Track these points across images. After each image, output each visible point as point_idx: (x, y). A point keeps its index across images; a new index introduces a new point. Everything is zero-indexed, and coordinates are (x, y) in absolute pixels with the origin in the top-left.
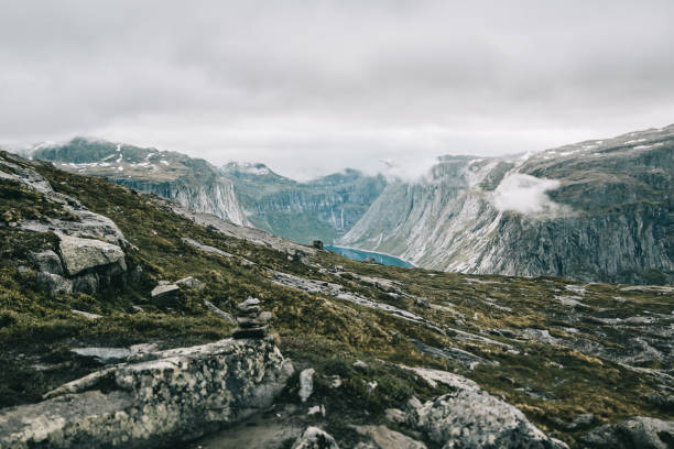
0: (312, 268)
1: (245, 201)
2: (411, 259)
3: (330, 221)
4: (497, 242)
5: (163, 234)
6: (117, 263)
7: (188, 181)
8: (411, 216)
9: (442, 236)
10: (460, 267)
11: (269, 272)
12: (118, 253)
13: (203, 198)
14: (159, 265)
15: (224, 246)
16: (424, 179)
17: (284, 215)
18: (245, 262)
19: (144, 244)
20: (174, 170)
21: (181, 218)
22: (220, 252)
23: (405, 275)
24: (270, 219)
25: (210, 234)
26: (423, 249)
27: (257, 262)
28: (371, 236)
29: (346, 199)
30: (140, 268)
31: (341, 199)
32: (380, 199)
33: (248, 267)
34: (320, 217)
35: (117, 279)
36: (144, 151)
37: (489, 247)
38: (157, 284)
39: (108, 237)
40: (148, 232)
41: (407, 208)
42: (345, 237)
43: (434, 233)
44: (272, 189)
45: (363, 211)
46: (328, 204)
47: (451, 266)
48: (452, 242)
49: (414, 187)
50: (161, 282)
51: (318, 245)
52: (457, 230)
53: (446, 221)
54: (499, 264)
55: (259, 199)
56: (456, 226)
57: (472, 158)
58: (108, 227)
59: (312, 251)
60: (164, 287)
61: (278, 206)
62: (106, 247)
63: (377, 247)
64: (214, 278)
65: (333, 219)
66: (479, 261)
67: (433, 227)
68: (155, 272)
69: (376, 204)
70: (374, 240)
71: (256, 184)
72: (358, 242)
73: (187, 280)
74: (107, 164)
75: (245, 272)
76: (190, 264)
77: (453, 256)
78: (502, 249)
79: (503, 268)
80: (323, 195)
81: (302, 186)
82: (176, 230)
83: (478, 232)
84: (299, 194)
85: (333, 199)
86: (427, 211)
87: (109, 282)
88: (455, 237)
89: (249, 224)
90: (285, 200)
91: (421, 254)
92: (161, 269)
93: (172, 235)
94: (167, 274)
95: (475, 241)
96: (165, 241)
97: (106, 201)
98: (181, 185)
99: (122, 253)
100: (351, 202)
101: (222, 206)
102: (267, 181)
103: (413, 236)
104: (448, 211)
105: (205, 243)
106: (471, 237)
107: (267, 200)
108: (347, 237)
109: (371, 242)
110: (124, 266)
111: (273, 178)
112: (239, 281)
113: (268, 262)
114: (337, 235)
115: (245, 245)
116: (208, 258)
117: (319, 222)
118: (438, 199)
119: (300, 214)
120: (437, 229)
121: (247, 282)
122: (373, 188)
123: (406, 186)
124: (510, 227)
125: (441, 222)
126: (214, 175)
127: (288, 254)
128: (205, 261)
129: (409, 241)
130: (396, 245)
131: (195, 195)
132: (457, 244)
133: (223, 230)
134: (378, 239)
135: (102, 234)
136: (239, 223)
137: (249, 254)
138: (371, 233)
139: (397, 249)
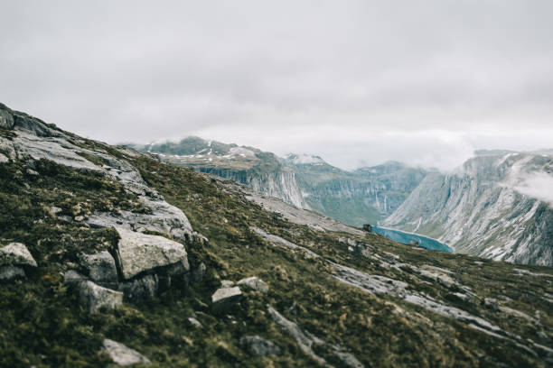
1: (303, 184)
2: (448, 242)
3: (374, 205)
4: (533, 231)
5: (233, 223)
6: (180, 262)
7: (260, 170)
8: (449, 203)
9: (478, 222)
10: (496, 254)
11: (334, 267)
12: (179, 253)
13: (271, 183)
14: (225, 258)
15: (289, 235)
16: (458, 169)
17: (335, 199)
18: (309, 255)
19: (214, 234)
20: (249, 161)
21: (252, 204)
22: (284, 241)
24: (324, 202)
25: (276, 223)
26: (460, 233)
27: (320, 254)
28: (410, 220)
29: (389, 187)
30: (203, 266)
31: (384, 187)
32: (420, 187)
33: (311, 261)
34: (366, 202)
35: (178, 279)
36: (227, 146)
37: (525, 235)
38: (219, 286)
39: (176, 232)
40: (220, 220)
41: (445, 196)
42: (387, 220)
43: (471, 219)
44: (326, 177)
45: (404, 198)
46: (373, 191)
47: (487, 250)
48: (488, 228)
49: (451, 178)
50: (224, 282)
51: (367, 228)
52: (493, 218)
53: (482, 209)
54: (536, 251)
55: (315, 185)
56: (492, 213)
57: (507, 152)
58: (177, 220)
59: (363, 234)
60: (227, 291)
61: (330, 191)
62: (166, 244)
63: (416, 228)
64: (279, 275)
65: (377, 204)
66: (515, 248)
67: (469, 214)
68: (220, 268)
69: (416, 192)
70: (414, 223)
71: (313, 173)
72: (400, 224)
73: (250, 280)
74: (201, 156)
75: (310, 267)
76: (254, 257)
77: (489, 241)
78: (539, 237)
79: (540, 255)
80: (369, 183)
81: (349, 174)
82: (245, 219)
83: (514, 220)
84: (348, 182)
85: (377, 187)
86: (464, 199)
87: (170, 283)
88: (490, 224)
89: (307, 207)
90: (336, 186)
91: (457, 238)
92: (226, 265)
93: (242, 224)
94: (231, 271)
95: (510, 229)
96: (234, 231)
97: (187, 189)
98: (255, 172)
99: (184, 253)
100: (393, 190)
101: (286, 191)
102: (322, 170)
103: (450, 221)
104: (484, 200)
105: (272, 232)
106: (507, 224)
107: (321, 186)
108: (389, 220)
109: (411, 225)
110: (187, 265)
111: (327, 168)
112: (304, 278)
113: (330, 253)
114: (380, 217)
115: (308, 234)
116: (274, 251)
117: (364, 205)
118: (474, 188)
119: (349, 199)
120: (473, 215)
121: (312, 282)
122: (413, 178)
123: (443, 177)
124: (546, 217)
125: (477, 210)
126: (280, 165)
127: (349, 245)
128: (269, 253)
129: (447, 225)
130: (434, 228)
131: (264, 181)
132: (492, 231)
133: (287, 214)
134: (418, 222)
135: (169, 228)
136: (299, 205)
137: (312, 244)
138: (411, 217)
139: (435, 232)
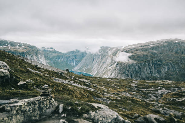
0: (66, 77)
1: (47, 58)
2: (93, 74)
3: (71, 64)
4: (116, 70)
5: (22, 67)
6: (7, 76)
7: (30, 52)
8: (93, 62)
9: (101, 68)
10: (106, 76)
11: (53, 78)
12: (8, 73)
13: (35, 57)
14: (20, 76)
15: (40, 71)
16: (97, 53)
17: (58, 62)
18: (46, 75)
19: (16, 70)
20: (26, 49)
21: (27, 63)
22: (39, 72)
23: (91, 79)
24: (54, 63)
25: (36, 67)
26: (96, 71)
27: (50, 75)
28: (82, 68)
29: (76, 58)
30: (14, 77)
31: (74, 58)
32: (85, 58)
33: (47, 77)
34: (68, 63)
35: (7, 80)
36: (17, 43)
37: (114, 71)
38: (19, 82)
39: (5, 68)
40: (17, 67)
41: (92, 60)
42: (75, 68)
43: (99, 67)
44: (55, 55)
45: (80, 61)
46: (70, 59)
47: (104, 76)
48: (104, 70)
49: (94, 55)
50: (21, 81)
51: (67, 70)
52: (105, 66)
53: (103, 64)
54: (116, 75)
55: (51, 57)
56: (105, 65)
57: (110, 47)
58: (5, 65)
59: (66, 72)
60: (21, 83)
61: (56, 59)
62: (4, 71)
63: (84, 71)
64: (37, 80)
65: (72, 63)
66: (111, 75)
67: (99, 66)
68: (19, 78)
69: (84, 59)
70: (83, 69)
71: (50, 53)
72: (79, 69)
73: (29, 80)
74: (5, 47)
75: (46, 78)
76: (29, 76)
77: (104, 73)
78: (117, 72)
79: (117, 76)
80: (69, 57)
81: (64, 54)
82: (26, 66)
83: (111, 67)
84: (62, 56)
85: (72, 58)
86: (98, 61)
87: (5, 81)
88: (105, 68)
89: (48, 65)
90: (58, 58)
91: (96, 73)
92: (21, 77)
93: (25, 68)
94: (23, 79)
95: (110, 69)
96: (22, 69)
97: (4, 57)
98: (28, 53)
99: (9, 73)
100: (77, 59)
101: (40, 59)
102: (53, 52)
103: (94, 68)
104: (103, 61)
105: (35, 70)
106: (109, 68)
107: (53, 58)
108: (76, 68)
109: (82, 70)
110: (9, 76)
111: (55, 52)
112: (44, 81)
113: (53, 75)
114: (73, 68)
115: (46, 70)
116: (35, 74)
117: (68, 64)
118: (100, 58)
119: (63, 62)
120: (100, 66)
121: (46, 81)
122: (83, 55)
123: (92, 54)
124: (119, 66)
125: (101, 64)
126: (38, 50)
127: (59, 73)
128: (34, 75)
129: (93, 69)
130: (89, 70)
131: (32, 56)
132: (105, 70)
133: (40, 66)
134: (85, 69)
135: (3, 67)
136: (45, 64)
137: (47, 73)
138: (82, 67)
139: (89, 71)
